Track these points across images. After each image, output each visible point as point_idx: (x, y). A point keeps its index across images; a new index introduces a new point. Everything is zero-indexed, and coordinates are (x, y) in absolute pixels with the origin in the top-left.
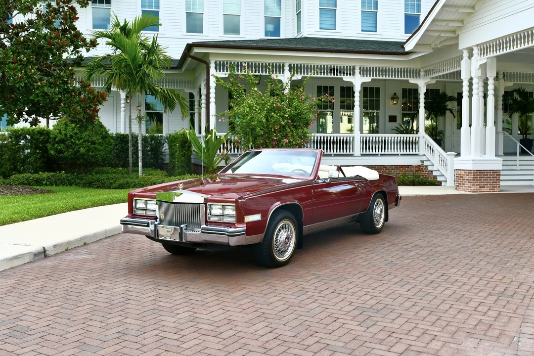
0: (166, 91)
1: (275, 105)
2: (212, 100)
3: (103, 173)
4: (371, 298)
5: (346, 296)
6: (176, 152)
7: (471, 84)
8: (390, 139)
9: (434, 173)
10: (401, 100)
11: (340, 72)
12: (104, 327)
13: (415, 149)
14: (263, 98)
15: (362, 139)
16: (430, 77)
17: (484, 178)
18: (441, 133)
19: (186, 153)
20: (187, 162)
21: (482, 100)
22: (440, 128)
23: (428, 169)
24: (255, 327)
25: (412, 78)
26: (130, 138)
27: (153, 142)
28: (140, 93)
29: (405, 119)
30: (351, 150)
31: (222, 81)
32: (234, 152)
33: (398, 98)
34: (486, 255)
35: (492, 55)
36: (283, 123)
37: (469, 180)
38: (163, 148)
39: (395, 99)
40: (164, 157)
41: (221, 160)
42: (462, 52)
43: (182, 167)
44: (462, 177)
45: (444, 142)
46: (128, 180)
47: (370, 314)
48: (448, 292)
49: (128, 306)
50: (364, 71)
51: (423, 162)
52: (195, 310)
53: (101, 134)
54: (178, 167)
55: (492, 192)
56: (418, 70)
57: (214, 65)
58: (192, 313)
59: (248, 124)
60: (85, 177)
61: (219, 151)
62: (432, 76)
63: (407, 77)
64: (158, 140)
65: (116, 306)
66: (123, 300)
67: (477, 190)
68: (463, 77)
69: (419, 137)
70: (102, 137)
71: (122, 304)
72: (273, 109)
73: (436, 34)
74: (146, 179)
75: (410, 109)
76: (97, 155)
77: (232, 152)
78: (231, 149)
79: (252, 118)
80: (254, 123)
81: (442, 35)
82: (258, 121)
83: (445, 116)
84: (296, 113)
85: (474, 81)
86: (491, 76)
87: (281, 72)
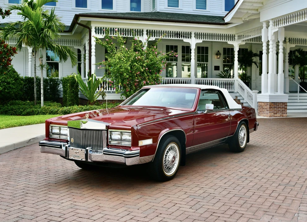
0: (60, 47)
1: (136, 57)
2: (93, 54)
3: (16, 104)
4: (200, 189)
5: (182, 188)
6: (68, 89)
7: (268, 45)
8: (215, 81)
10: (222, 56)
11: (182, 36)
12: (7, 214)
13: (232, 88)
14: (129, 53)
15: (196, 81)
16: (241, 40)
17: (276, 107)
18: (249, 78)
19: (74, 90)
20: (75, 97)
21: (275, 56)
22: (248, 74)
23: (240, 102)
24: (117, 211)
25: (229, 41)
26: (35, 80)
27: (52, 83)
28: (42, 49)
29: (225, 69)
31: (100, 41)
32: (109, 90)
33: (221, 54)
34: (277, 158)
35: (281, 26)
36: (142, 70)
37: (267, 109)
38: (59, 87)
39: (218, 55)
40: (59, 94)
41: (99, 95)
42: (262, 23)
43: (72, 100)
44: (263, 107)
45: (251, 84)
46: (33, 109)
47: (199, 200)
48: (252, 184)
49: (26, 198)
50: (198, 36)
51: (237, 97)
52: (75, 200)
53: (14, 77)
54: (69, 100)
55: (282, 117)
56: (233, 35)
57: (95, 30)
58: (73, 202)
59: (118, 70)
60: (2, 108)
61: (97, 89)
62: (243, 40)
63: (226, 40)
64: (56, 81)
65: (17, 198)
66: (23, 193)
67: (272, 115)
68: (263, 40)
69: (234, 81)
70: (14, 79)
71: (22, 196)
72: (135, 61)
73: (246, 11)
74: (46, 109)
75: (228, 62)
76: (11, 92)
77: (107, 90)
78: (106, 88)
79: (121, 66)
80: (122, 70)
81: (249, 12)
82: (125, 69)
83: (251, 66)
84: (151, 63)
85: (270, 43)
86: (281, 40)
87: (141, 35)
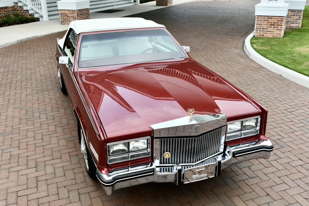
9: (31, 12)
17: (82, 14)
44: (67, 15)
51: (17, 4)
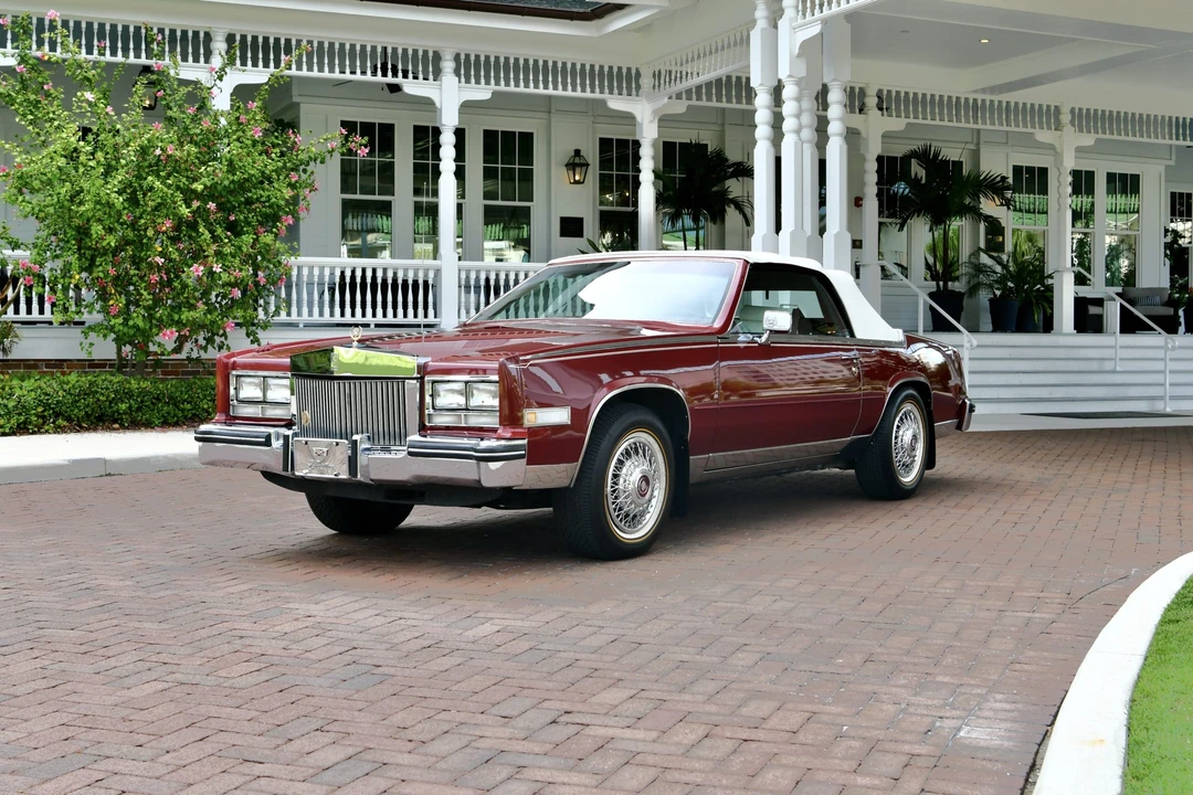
1: (158, 152)
10: (594, 173)
11: (395, 68)
15: (463, 276)
16: (668, 91)
25: (616, 95)
30: (431, 311)
33: (588, 165)
35: (834, 10)
36: (185, 211)
39: (578, 170)
50: (469, 68)
56: (633, 72)
62: (674, 90)
63: (602, 92)
68: (755, 81)
72: (149, 163)
77: (23, 315)
79: (78, 193)
82: (98, 202)
83: (723, 221)
84: (233, 181)
85: (789, 92)
86: (834, 80)
87: (202, 59)
